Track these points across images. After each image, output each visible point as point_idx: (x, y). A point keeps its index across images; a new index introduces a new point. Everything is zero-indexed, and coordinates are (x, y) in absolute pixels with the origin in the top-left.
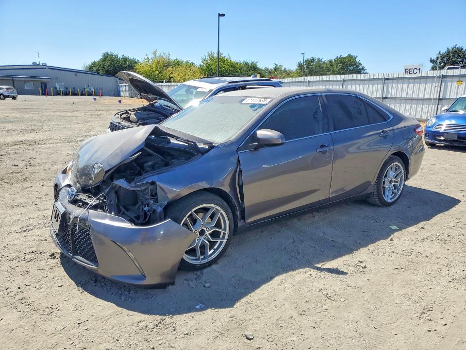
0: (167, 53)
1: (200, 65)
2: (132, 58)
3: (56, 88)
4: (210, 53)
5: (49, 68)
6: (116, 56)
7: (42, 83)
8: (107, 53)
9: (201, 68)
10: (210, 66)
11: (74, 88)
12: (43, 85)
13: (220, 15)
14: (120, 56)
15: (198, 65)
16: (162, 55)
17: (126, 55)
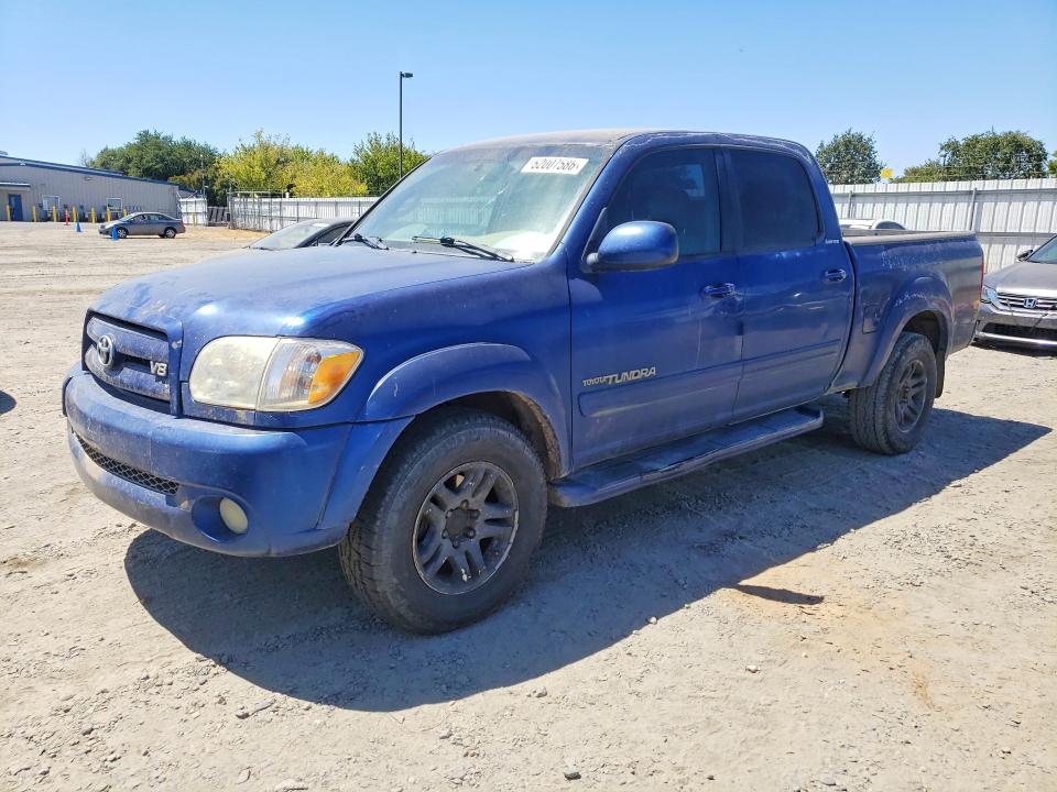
0: (283, 137)
1: (353, 161)
2: (202, 144)
3: (41, 207)
4: (373, 136)
5: (27, 165)
6: (168, 139)
7: (10, 196)
8: (146, 133)
9: (353, 166)
10: (374, 163)
11: (82, 207)
12: (13, 199)
13: (402, 75)
14: (177, 138)
15: (348, 160)
16: (273, 139)
17: (188, 138)
